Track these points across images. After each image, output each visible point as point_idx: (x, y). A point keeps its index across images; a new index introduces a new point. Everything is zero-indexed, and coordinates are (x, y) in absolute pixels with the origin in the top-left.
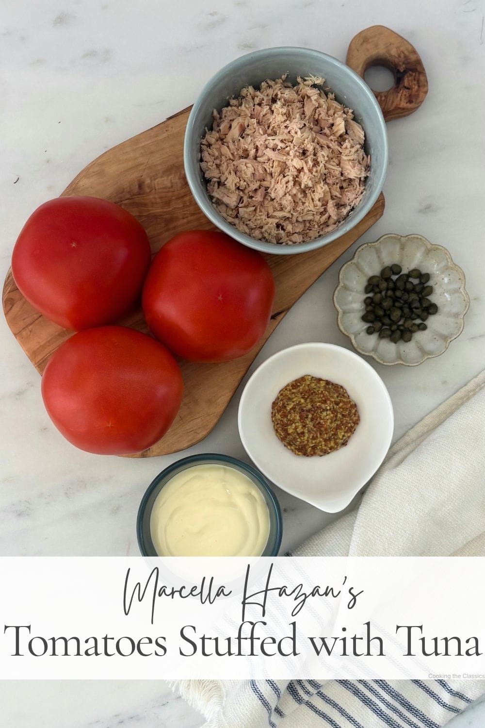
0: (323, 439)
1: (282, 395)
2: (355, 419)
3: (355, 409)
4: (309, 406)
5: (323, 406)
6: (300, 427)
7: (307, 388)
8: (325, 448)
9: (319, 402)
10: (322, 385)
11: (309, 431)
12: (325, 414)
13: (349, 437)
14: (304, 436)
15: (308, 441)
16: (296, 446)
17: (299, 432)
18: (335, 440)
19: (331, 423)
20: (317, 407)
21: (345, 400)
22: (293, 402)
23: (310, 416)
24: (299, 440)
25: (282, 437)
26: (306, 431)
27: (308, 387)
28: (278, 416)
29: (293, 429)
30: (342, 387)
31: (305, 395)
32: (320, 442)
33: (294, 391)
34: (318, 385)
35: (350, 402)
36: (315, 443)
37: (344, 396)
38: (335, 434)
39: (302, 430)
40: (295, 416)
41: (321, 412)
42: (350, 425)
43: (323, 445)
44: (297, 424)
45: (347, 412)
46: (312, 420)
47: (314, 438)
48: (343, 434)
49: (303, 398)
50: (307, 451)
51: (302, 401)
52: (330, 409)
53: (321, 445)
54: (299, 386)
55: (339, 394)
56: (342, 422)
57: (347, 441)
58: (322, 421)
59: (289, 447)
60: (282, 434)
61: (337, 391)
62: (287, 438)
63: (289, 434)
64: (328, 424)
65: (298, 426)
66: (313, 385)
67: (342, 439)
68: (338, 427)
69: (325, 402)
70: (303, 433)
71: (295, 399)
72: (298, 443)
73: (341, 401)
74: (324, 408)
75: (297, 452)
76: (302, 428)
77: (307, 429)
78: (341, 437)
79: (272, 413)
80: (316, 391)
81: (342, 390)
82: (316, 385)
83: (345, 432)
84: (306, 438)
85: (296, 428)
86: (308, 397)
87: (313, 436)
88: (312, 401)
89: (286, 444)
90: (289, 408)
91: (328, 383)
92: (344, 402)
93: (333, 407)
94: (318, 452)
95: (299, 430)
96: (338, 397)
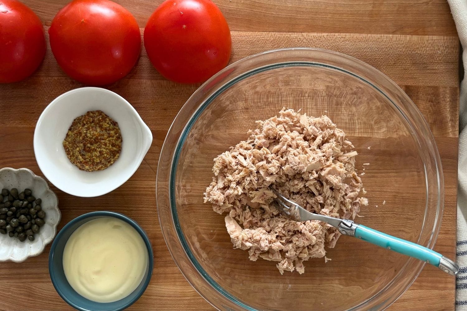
0: (108, 138)
1: (74, 162)
2: (97, 114)
3: (90, 113)
4: (82, 145)
5: (83, 135)
6: (95, 153)
7: (70, 145)
8: (115, 137)
9: (80, 137)
10: (71, 133)
11: (100, 148)
12: (89, 135)
13: (110, 120)
14: (103, 151)
15: (107, 149)
16: (111, 157)
17: (99, 154)
18: (110, 130)
19: (97, 131)
20: (83, 139)
21: (83, 119)
22: (78, 156)
23: (89, 145)
24: (105, 155)
25: (104, 167)
26: (99, 149)
27: (70, 143)
28: (87, 167)
29: (97, 158)
30: (75, 120)
31: (75, 147)
32: (109, 141)
33: (71, 153)
34: (70, 136)
35: (85, 116)
36: (109, 144)
37: (80, 120)
38: (106, 129)
39: (98, 152)
40: (88, 156)
41: (87, 137)
42: (100, 118)
43: (113, 139)
44: (94, 155)
45: (91, 119)
46: (91, 144)
47: (105, 145)
48: (106, 124)
49: (76, 149)
50: (116, 150)
51: (78, 149)
52: (86, 130)
53: (113, 140)
54: (69, 150)
55: (79, 122)
56: (98, 124)
57: (113, 122)
58: (94, 137)
59: (112, 162)
60: (100, 166)
61: (77, 123)
62: (104, 163)
63: (101, 162)
64: (96, 133)
65: (95, 154)
66: (69, 140)
67: (110, 125)
68: (101, 127)
69: (80, 133)
70: (100, 152)
71: (77, 155)
72: (108, 156)
73: (83, 122)
74: (85, 134)
75: (116, 157)
76: (97, 152)
77: (97, 149)
78: (108, 125)
79: (86, 171)
80: (73, 138)
81: (76, 120)
82: (70, 138)
83: (105, 122)
84: (104, 150)
85: (96, 156)
86: (76, 145)
87: (104, 145)
88: (79, 142)
89: (109, 164)
90: (82, 160)
91: (70, 129)
92: (84, 120)
93: (85, 128)
94: (118, 143)
95: (98, 154)
96: (80, 124)
